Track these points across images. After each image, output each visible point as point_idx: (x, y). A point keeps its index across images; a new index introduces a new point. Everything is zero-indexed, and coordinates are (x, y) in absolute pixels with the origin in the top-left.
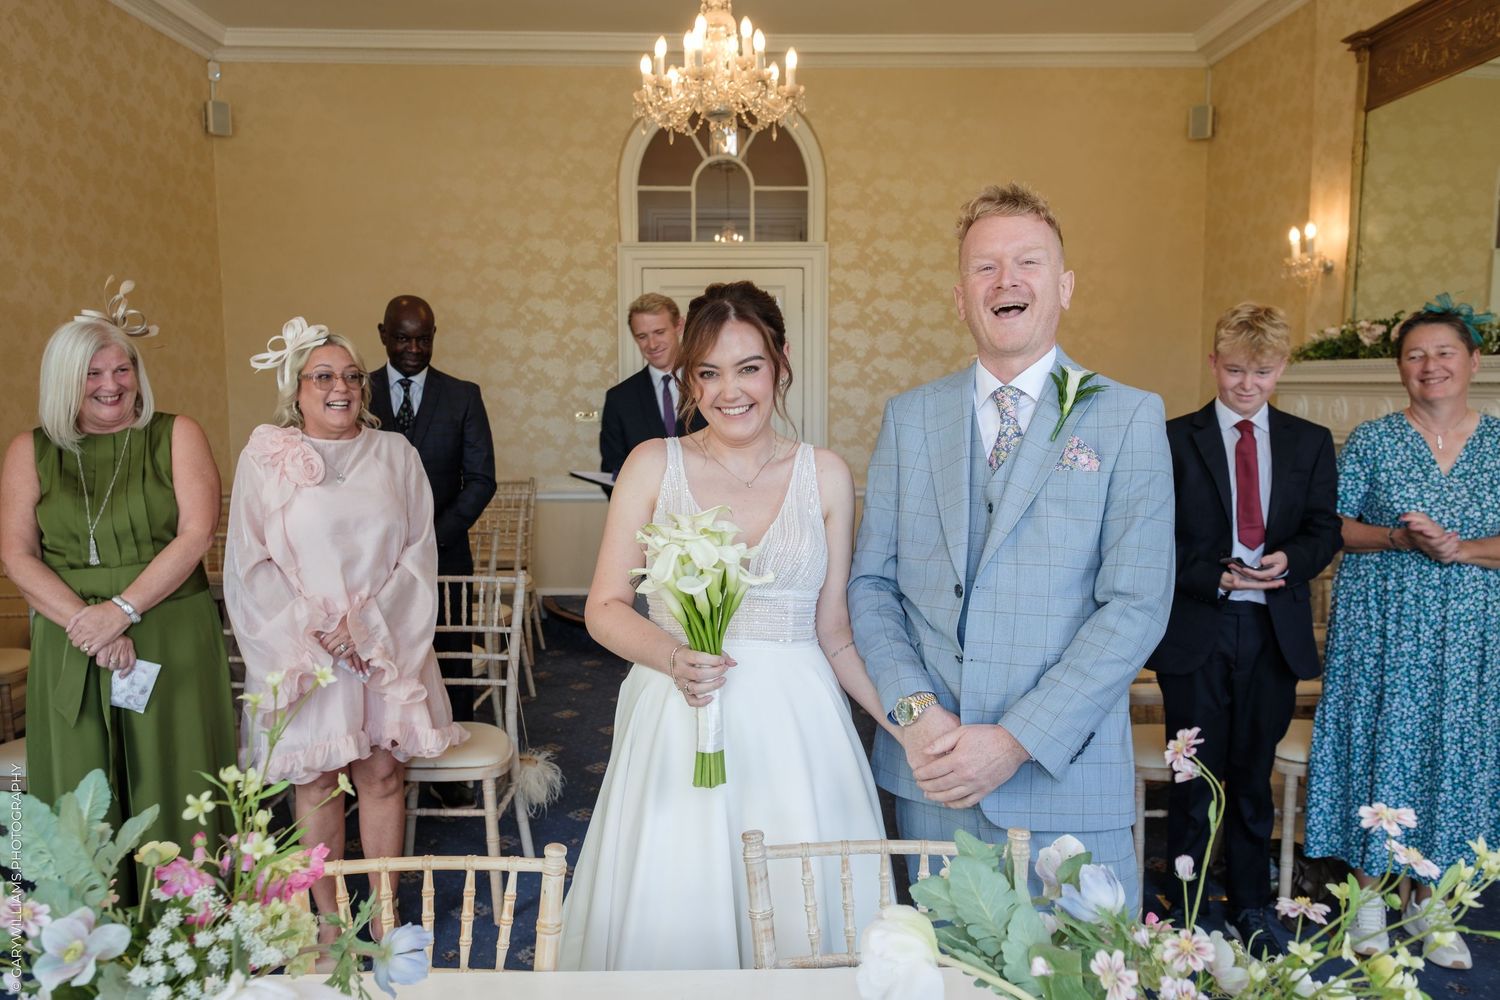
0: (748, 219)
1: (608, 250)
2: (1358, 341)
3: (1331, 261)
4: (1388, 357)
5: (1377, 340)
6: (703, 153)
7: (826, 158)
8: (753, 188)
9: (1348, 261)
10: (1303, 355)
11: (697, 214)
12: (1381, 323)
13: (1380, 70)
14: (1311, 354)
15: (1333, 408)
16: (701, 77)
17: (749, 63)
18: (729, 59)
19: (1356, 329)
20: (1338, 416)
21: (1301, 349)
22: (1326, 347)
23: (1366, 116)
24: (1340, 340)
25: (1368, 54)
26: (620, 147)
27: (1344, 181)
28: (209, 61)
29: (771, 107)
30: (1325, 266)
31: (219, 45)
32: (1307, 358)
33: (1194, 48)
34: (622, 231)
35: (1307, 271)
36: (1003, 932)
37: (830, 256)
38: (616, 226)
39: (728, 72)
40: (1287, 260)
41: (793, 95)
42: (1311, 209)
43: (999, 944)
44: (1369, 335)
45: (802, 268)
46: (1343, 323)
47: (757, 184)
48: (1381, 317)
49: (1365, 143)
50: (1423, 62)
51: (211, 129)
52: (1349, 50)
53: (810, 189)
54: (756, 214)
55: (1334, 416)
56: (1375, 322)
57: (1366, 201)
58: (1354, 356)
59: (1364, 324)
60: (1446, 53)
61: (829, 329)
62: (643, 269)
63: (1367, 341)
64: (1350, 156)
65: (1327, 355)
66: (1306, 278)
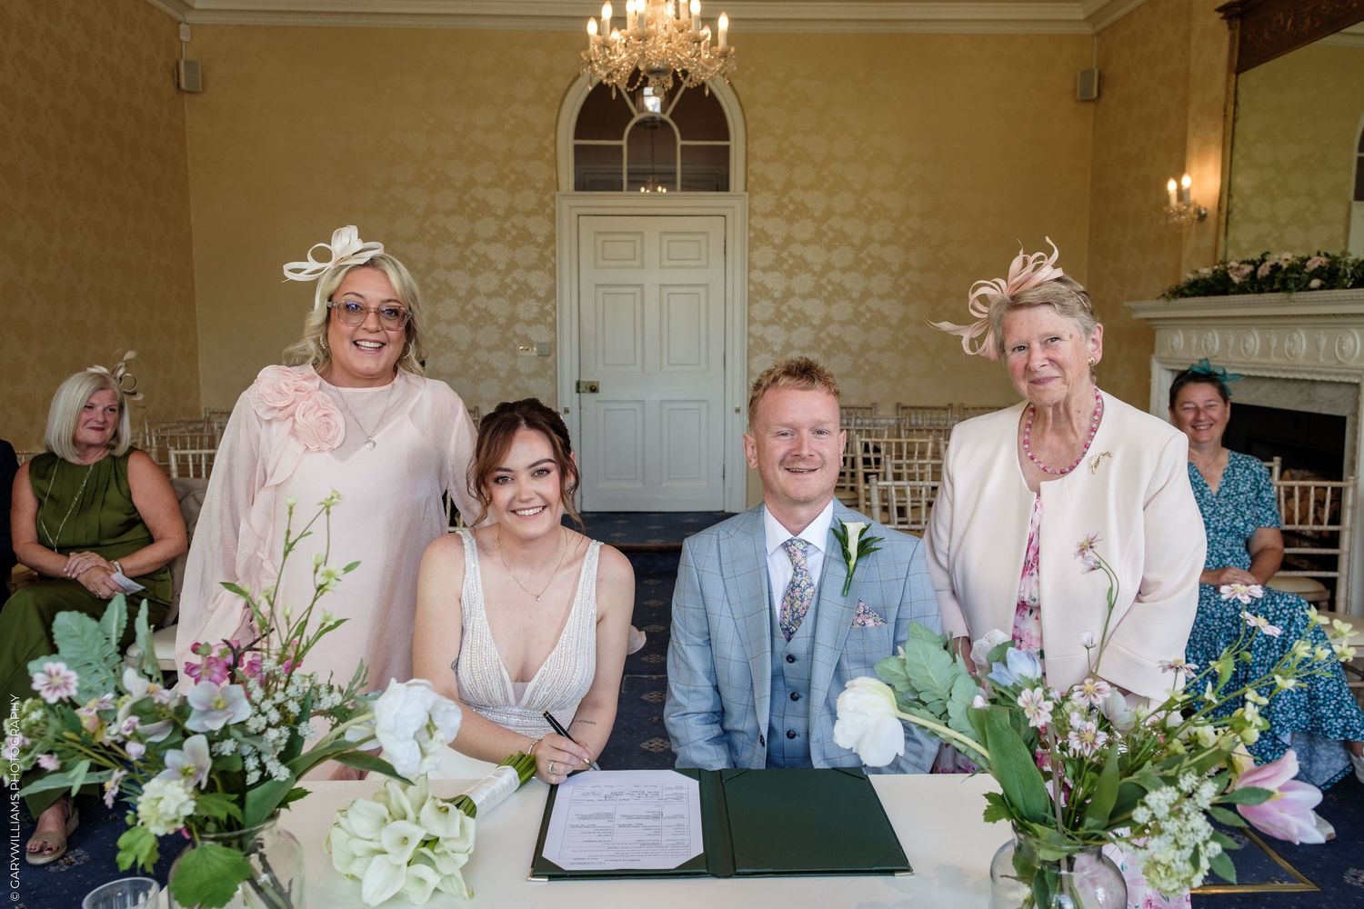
0: (675, 174)
1: (547, 198)
2: (1230, 279)
3: (1205, 209)
4: (1254, 293)
5: (1245, 278)
6: (634, 110)
7: (747, 116)
8: (680, 142)
9: (1219, 208)
10: (1179, 293)
11: (628, 169)
12: (1249, 263)
13: (1250, 36)
14: (1187, 291)
15: (1206, 341)
16: (643, 38)
17: (686, 26)
18: (667, 22)
19: (1227, 269)
20: (1210, 347)
21: (1177, 287)
22: (1199, 285)
23: (1237, 78)
24: (1212, 279)
25: (1239, 23)
26: (558, 104)
27: (1216, 137)
28: (180, 23)
29: (705, 66)
30: (1199, 212)
31: (191, 8)
32: (1183, 295)
33: (1082, 17)
34: (559, 181)
35: (1183, 217)
36: (948, 695)
37: (750, 204)
38: (555, 177)
39: (666, 35)
40: (1165, 208)
41: (724, 55)
42: (1187, 163)
43: (945, 705)
44: (1239, 274)
45: (724, 216)
46: (1215, 264)
47: (683, 139)
48: (1249, 258)
49: (1236, 103)
50: (1288, 29)
51: (183, 86)
52: (1222, 18)
53: (731, 143)
54: (682, 169)
55: (1206, 347)
56: (1243, 262)
57: (1236, 157)
58: (1225, 292)
59: (1233, 264)
60: (1308, 21)
61: (749, 271)
62: (579, 216)
63: (1236, 280)
64: (1222, 113)
65: (1201, 292)
66: (1182, 224)
